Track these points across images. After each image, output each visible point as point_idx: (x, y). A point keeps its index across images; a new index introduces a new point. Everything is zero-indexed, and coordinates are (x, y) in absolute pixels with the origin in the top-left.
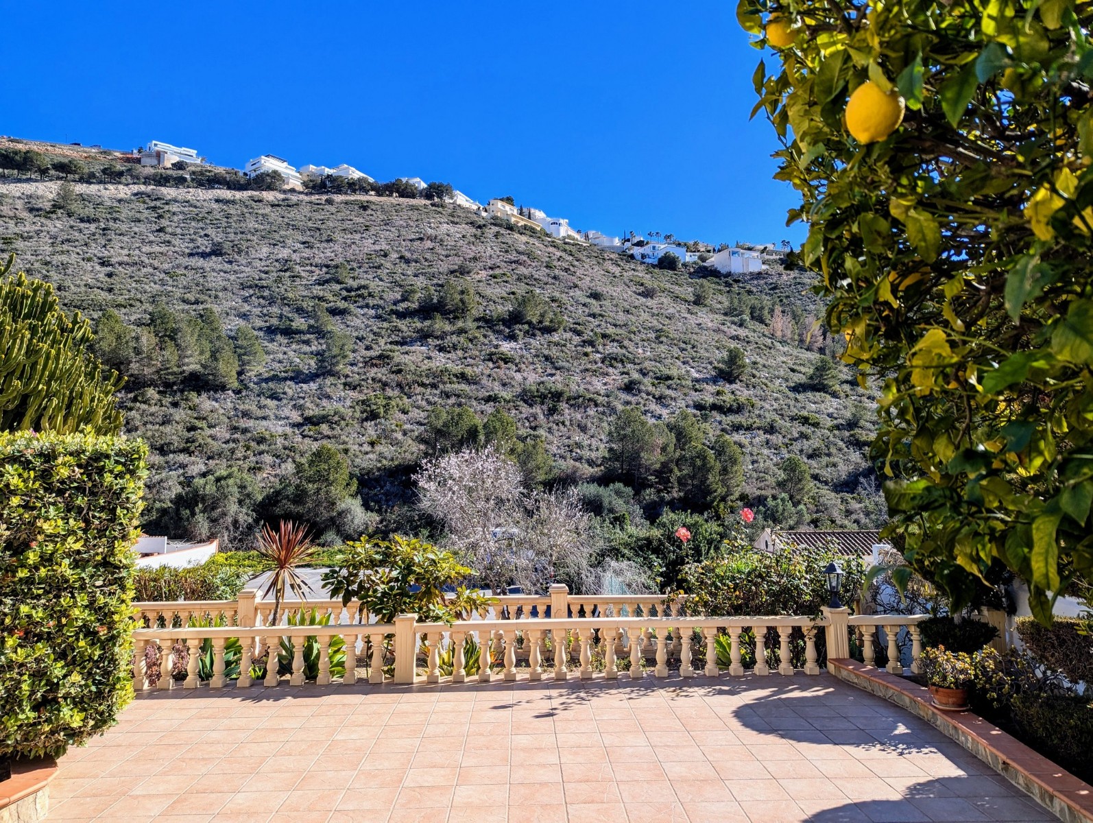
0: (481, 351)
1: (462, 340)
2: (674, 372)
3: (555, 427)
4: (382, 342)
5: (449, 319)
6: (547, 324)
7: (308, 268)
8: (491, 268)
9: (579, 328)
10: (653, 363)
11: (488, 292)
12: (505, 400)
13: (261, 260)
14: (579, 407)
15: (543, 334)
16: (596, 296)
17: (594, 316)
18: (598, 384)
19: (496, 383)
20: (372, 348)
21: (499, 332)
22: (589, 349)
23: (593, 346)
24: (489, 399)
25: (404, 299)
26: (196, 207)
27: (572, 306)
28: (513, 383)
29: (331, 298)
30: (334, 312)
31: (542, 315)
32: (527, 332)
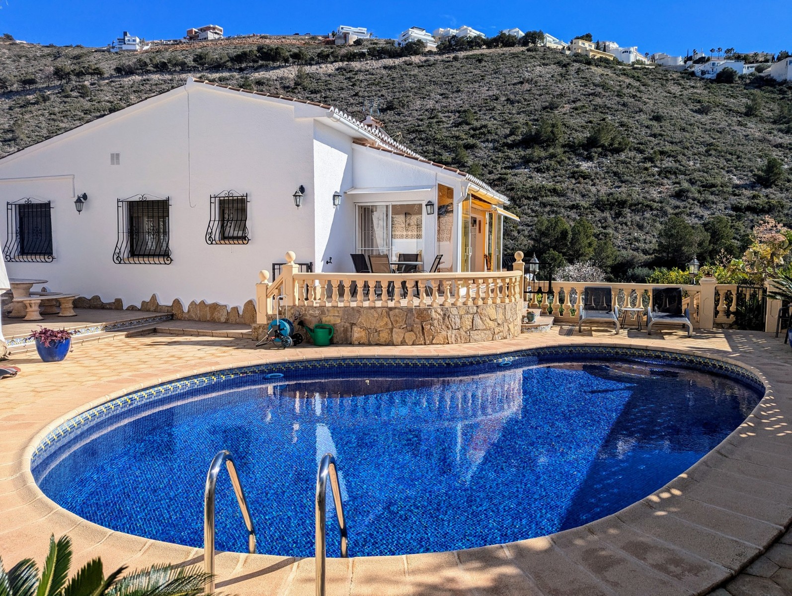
0: (566, 171)
1: (553, 163)
2: (718, 181)
3: (620, 227)
4: (499, 167)
5: (543, 147)
6: (616, 145)
7: (447, 114)
8: (574, 102)
9: (641, 147)
10: (701, 173)
11: (572, 122)
12: (584, 207)
13: (417, 110)
14: (638, 211)
15: (613, 154)
16: (658, 118)
17: (655, 136)
18: (654, 193)
19: (578, 195)
20: (493, 173)
21: (580, 155)
22: (648, 165)
23: (652, 162)
24: (572, 207)
25: (512, 133)
26: (373, 74)
27: (637, 128)
28: (590, 195)
29: (464, 137)
30: (468, 147)
31: (613, 139)
32: (600, 154)
